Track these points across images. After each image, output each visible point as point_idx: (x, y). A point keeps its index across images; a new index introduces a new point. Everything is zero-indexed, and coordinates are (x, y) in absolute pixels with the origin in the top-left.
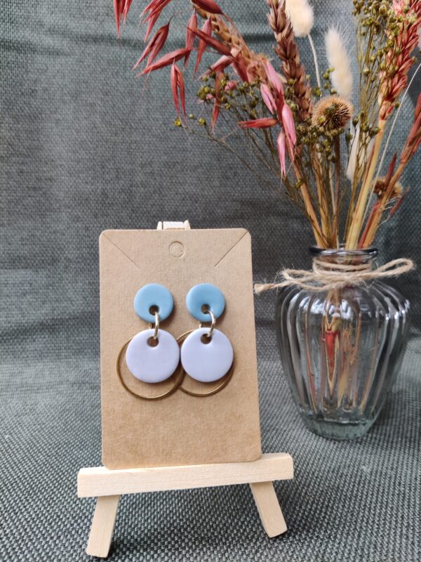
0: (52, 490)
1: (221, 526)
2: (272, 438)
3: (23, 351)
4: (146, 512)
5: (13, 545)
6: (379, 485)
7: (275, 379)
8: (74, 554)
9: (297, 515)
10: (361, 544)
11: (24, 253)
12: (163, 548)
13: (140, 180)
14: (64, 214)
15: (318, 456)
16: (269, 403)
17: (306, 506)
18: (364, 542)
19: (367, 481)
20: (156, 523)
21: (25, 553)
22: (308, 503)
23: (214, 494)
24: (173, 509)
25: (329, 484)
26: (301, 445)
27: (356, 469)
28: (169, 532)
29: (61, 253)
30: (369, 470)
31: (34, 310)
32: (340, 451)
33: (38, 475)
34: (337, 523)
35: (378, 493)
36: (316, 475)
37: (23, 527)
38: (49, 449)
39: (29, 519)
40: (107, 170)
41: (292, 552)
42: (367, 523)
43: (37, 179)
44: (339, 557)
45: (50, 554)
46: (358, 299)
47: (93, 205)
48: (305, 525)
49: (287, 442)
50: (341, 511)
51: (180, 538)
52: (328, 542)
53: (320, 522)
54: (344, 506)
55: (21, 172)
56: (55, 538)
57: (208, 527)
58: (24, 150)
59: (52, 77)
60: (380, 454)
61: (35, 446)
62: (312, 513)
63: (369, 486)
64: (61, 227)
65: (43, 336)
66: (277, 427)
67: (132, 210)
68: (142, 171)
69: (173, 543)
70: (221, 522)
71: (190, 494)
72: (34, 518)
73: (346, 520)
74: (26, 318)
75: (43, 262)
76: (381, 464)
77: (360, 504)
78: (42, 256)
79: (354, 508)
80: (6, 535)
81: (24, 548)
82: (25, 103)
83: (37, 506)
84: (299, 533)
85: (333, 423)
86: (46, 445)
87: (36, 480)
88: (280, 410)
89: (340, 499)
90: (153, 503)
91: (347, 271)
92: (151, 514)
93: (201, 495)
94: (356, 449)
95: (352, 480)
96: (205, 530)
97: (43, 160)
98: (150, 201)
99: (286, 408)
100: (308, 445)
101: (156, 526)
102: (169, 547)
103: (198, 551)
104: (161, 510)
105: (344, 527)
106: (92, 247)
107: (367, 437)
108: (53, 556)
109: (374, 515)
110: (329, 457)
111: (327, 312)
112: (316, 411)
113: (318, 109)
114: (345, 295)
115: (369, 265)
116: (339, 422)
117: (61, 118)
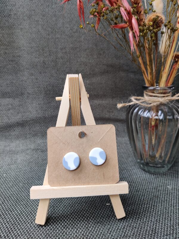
0: (27, 200)
1: (106, 216)
2: (125, 173)
3: (10, 135)
4: (71, 210)
5: (11, 226)
6: (177, 195)
7: (124, 146)
8: (40, 231)
9: (141, 210)
10: (172, 224)
11: (8, 91)
12: (80, 228)
13: (60, 56)
14: (26, 72)
15: (147, 182)
16: (122, 156)
17: (144, 206)
18: (173, 223)
19: (171, 193)
20: (76, 215)
21: (17, 231)
22: (145, 204)
23: (101, 200)
24: (83, 208)
25: (154, 194)
26: (139, 176)
27: (165, 188)
28: (82, 219)
29: (25, 90)
30: (171, 188)
31: (14, 116)
32: (157, 179)
34: (160, 214)
35: (176, 199)
36: (147, 191)
37: (15, 218)
38: (24, 181)
39: (17, 214)
40: (45, 51)
41: (141, 228)
42: (173, 213)
43: (13, 56)
44: (163, 230)
45: (28, 231)
46: (166, 110)
47: (39, 68)
48: (145, 215)
49: (132, 175)
50: (160, 208)
51: (88, 222)
52: (156, 223)
53: (152, 213)
54: (161, 205)
55: (5, 53)
56: (30, 223)
57: (100, 216)
58: (7, 43)
59: (18, 8)
60: (175, 180)
61: (18, 179)
62: (147, 209)
63: (172, 195)
64: (25, 78)
65: (18, 128)
66: (127, 168)
67: (57, 70)
68: (61, 52)
69: (85, 225)
70: (106, 214)
71: (90, 201)
72: (20, 214)
73: (163, 212)
74: (10, 121)
75: (17, 95)
76: (176, 185)
77: (169, 204)
78: (17, 92)
79: (166, 206)
80: (7, 222)
81: (16, 228)
82: (6, 20)
83: (21, 208)
84: (142, 219)
85: (154, 167)
86: (23, 178)
87: (19, 195)
88: (127, 160)
89: (159, 202)
90: (74, 205)
91: (161, 97)
92: (74, 211)
93: (95, 201)
94: (164, 178)
95: (164, 193)
96: (99, 218)
97: (15, 47)
98: (65, 66)
99: (130, 159)
100: (141, 177)
101: (76, 217)
102: (83, 227)
103: (97, 229)
104: (78, 208)
105: (163, 215)
106: (39, 87)
107: (168, 172)
108: (30, 232)
109: (176, 209)
110: (152, 182)
111: (152, 116)
112: (146, 161)
113: (148, 19)
114: (160, 108)
115: (170, 94)
116: (156, 166)
117: (23, 28)
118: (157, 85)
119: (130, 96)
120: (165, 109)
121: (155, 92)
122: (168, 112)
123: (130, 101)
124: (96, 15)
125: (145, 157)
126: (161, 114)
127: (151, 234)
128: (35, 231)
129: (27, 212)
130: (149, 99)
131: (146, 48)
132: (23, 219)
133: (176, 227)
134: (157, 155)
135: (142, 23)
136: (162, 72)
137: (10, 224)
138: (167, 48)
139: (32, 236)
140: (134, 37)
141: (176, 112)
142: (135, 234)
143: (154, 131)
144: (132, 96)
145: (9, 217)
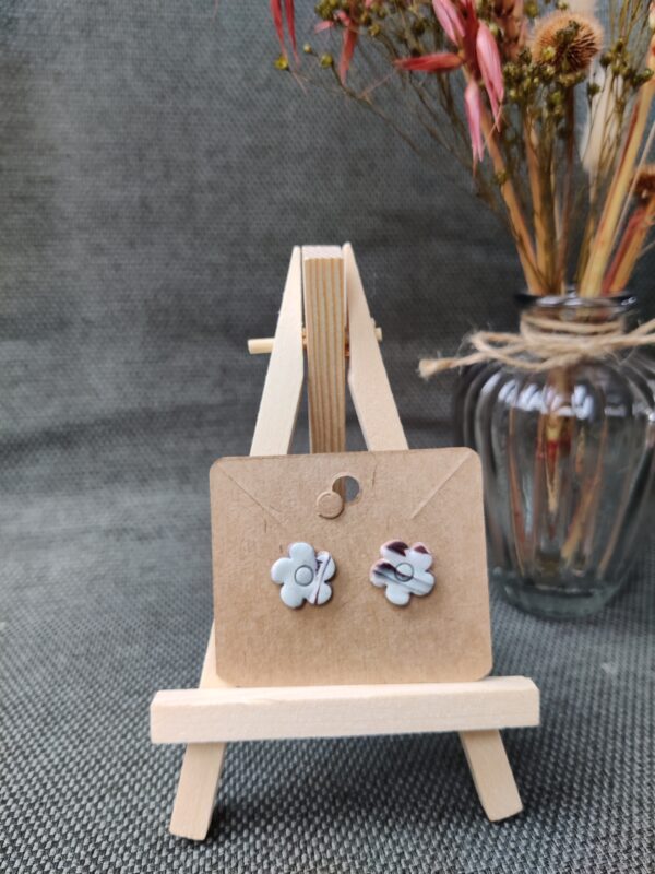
1: (376, 772)
5: (26, 812)
8: (131, 827)
10: (616, 800)
11: (12, 312)
12: (280, 814)
14: (77, 242)
15: (527, 648)
18: (621, 797)
19: (614, 690)
20: (263, 770)
21: (47, 827)
25: (551, 694)
27: (592, 669)
28: (288, 785)
29: (75, 311)
30: (615, 671)
32: (563, 637)
33: (58, 691)
34: (571, 762)
35: (634, 711)
37: (40, 780)
39: (49, 768)
42: (622, 762)
44: (582, 822)
45: (89, 827)
46: (603, 384)
50: (574, 742)
51: (308, 795)
52: (560, 798)
53: (543, 762)
54: (579, 734)
56: (95, 800)
62: (527, 745)
63: (618, 698)
64: (74, 265)
65: (52, 453)
69: (297, 804)
72: (56, 766)
73: (585, 758)
74: (22, 425)
75: (46, 327)
76: (633, 659)
77: (606, 729)
78: (44, 316)
79: (596, 736)
80: (12, 795)
81: (45, 817)
83: (61, 744)
85: (553, 594)
87: (56, 699)
89: (572, 721)
91: (584, 335)
94: (589, 634)
95: (589, 688)
97: (36, 147)
102: (292, 812)
103: (340, 818)
105: (584, 771)
107: (605, 613)
108: (94, 831)
109: (632, 748)
110: (545, 649)
111: (549, 407)
112: (523, 573)
113: (537, 37)
114: (579, 377)
115: (619, 324)
116: (560, 590)
117: (63, 72)
118: (570, 292)
119: (468, 329)
120: (599, 379)
121: (562, 317)
122: (611, 392)
123: (469, 350)
124: (339, 21)
125: (520, 557)
126: (583, 400)
127: (540, 838)
128: (115, 829)
129: (83, 758)
130: (538, 344)
131: (529, 152)
132: (71, 784)
133: (630, 810)
134: (567, 552)
135: (516, 52)
136: (589, 241)
137: (21, 803)
138: (610, 150)
139: (103, 847)
140: (486, 104)
141: (638, 393)
142: (481, 838)
143: (557, 464)
144: (475, 331)
145: (18, 778)
